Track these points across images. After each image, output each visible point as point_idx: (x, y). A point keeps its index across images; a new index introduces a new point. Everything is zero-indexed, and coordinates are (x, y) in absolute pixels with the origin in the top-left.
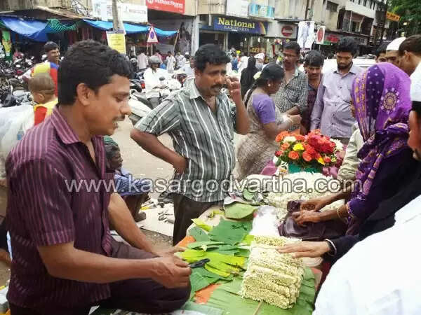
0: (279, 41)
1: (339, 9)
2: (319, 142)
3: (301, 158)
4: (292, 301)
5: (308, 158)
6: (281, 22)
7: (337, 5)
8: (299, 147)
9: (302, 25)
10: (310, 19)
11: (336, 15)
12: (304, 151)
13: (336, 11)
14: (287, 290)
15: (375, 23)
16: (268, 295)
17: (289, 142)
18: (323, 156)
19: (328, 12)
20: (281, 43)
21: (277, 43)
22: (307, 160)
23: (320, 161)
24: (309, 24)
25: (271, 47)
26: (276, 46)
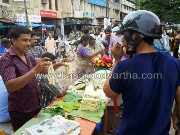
0: (97, 26)
2: (107, 59)
3: (101, 65)
4: (97, 109)
6: (97, 19)
7: (119, 11)
8: (99, 61)
9: (105, 19)
10: (108, 17)
11: (119, 15)
12: (102, 62)
13: (119, 13)
14: (95, 105)
16: (89, 108)
19: (116, 14)
20: (98, 27)
21: (96, 28)
22: (103, 66)
23: (108, 66)
24: (108, 19)
25: (94, 29)
26: (96, 29)
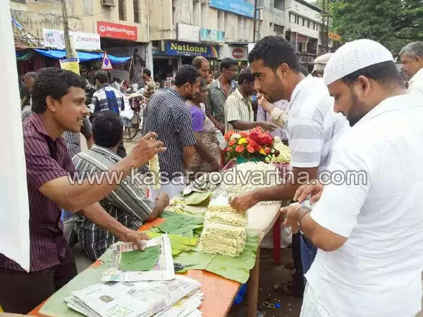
1: (285, 31)
2: (260, 136)
3: (246, 150)
4: (240, 250)
5: (251, 150)
6: (231, 45)
7: (283, 27)
8: (243, 141)
12: (247, 144)
13: (283, 32)
14: (235, 241)
15: (319, 43)
16: (221, 248)
17: (236, 139)
18: (264, 148)
19: (275, 33)
22: (251, 152)
23: (262, 152)
